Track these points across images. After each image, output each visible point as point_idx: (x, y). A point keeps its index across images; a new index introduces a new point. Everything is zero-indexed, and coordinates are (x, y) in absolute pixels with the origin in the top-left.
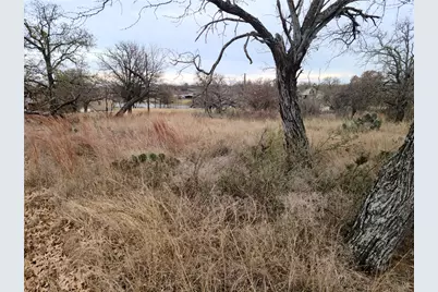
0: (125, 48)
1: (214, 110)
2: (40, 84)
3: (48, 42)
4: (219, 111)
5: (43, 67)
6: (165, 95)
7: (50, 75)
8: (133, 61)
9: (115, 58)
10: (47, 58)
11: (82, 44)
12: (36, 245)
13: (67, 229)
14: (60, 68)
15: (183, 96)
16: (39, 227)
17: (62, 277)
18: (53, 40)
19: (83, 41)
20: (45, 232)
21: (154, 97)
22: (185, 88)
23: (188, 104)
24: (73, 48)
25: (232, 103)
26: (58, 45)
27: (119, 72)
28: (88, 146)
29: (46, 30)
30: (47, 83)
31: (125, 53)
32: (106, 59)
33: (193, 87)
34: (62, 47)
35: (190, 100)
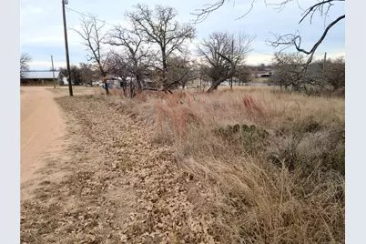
0: (217, 37)
1: (290, 87)
2: (157, 68)
3: (164, 37)
4: (297, 89)
5: (160, 55)
6: (244, 75)
7: (164, 61)
8: (222, 47)
9: (208, 46)
10: (163, 49)
11: (187, 36)
12: (167, 189)
13: (188, 180)
14: (171, 56)
15: (259, 75)
16: (167, 175)
17: (190, 219)
18: (168, 35)
19: (188, 34)
20: (172, 180)
21: (236, 76)
22: (262, 68)
23: (264, 82)
24: (180, 40)
25: (310, 81)
26: (170, 39)
27: (210, 56)
28: (192, 115)
29: (163, 28)
30: (161, 67)
31: (216, 41)
32: (201, 47)
33: (269, 67)
34: (173, 40)
35: (266, 79)
